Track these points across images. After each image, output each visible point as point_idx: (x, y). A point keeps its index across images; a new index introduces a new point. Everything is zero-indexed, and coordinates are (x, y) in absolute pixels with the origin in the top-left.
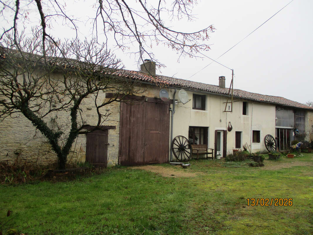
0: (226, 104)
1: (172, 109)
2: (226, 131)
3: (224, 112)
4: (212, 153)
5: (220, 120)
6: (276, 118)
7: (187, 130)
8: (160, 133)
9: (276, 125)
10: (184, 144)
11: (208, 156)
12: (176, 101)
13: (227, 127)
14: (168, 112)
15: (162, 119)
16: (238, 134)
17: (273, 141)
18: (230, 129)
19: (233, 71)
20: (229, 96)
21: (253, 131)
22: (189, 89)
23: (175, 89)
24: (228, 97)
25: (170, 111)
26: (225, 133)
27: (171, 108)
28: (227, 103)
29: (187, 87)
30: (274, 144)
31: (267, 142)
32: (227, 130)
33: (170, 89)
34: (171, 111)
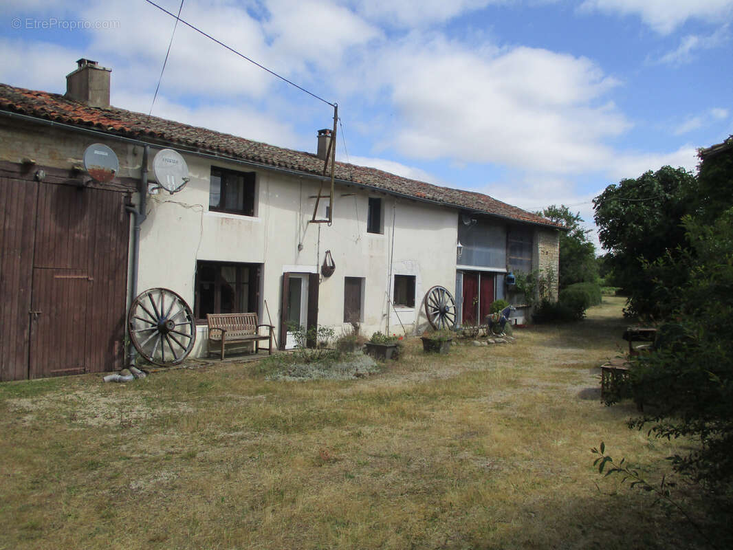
0: (316, 199)
1: (137, 209)
2: (318, 275)
3: (311, 222)
4: (269, 338)
5: (299, 246)
6: (460, 245)
7: (191, 270)
8: (91, 279)
9: (459, 262)
10: (169, 313)
11: (260, 346)
12: (151, 186)
13: (321, 265)
14: (122, 216)
15: (98, 236)
16: (354, 286)
17: (449, 304)
18: (328, 271)
19: (336, 108)
20: (326, 179)
21: (396, 276)
22: (195, 150)
23: (145, 147)
24: (322, 181)
25: (128, 212)
26: (313, 280)
27: (133, 206)
28: (319, 197)
29: (187, 143)
30: (452, 310)
31: (433, 305)
32: (320, 272)
33: (130, 148)
34: (132, 215)
